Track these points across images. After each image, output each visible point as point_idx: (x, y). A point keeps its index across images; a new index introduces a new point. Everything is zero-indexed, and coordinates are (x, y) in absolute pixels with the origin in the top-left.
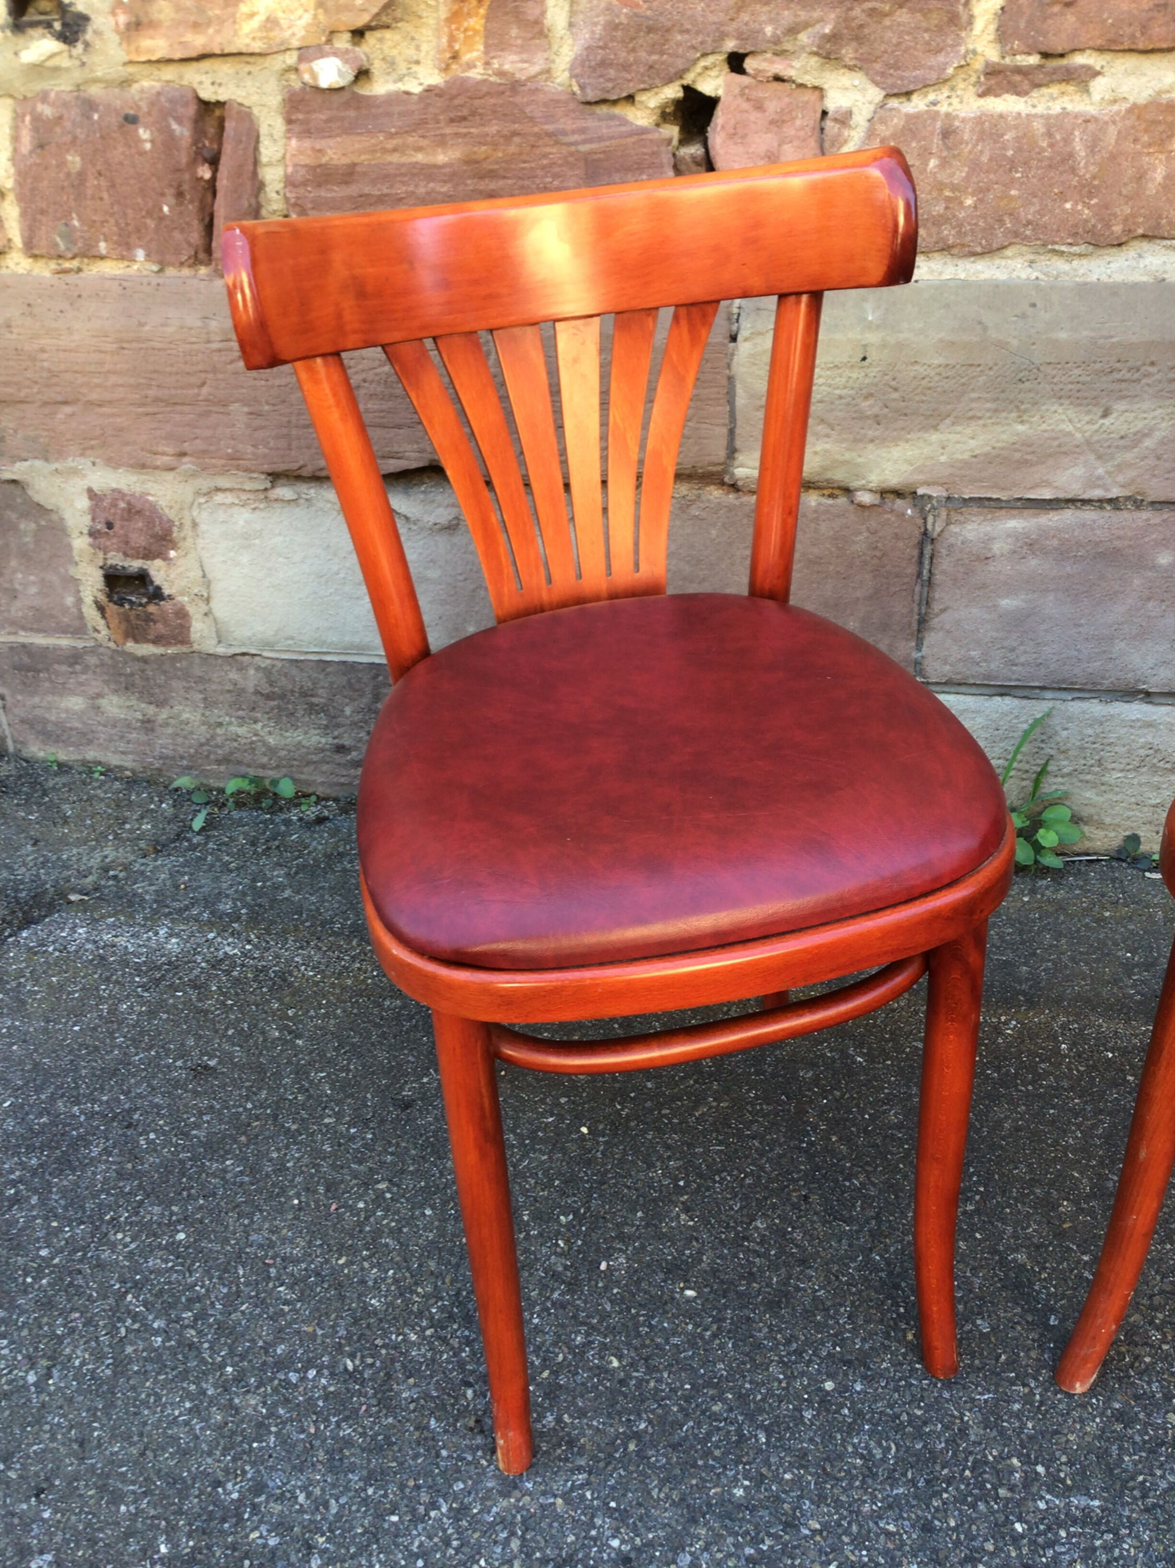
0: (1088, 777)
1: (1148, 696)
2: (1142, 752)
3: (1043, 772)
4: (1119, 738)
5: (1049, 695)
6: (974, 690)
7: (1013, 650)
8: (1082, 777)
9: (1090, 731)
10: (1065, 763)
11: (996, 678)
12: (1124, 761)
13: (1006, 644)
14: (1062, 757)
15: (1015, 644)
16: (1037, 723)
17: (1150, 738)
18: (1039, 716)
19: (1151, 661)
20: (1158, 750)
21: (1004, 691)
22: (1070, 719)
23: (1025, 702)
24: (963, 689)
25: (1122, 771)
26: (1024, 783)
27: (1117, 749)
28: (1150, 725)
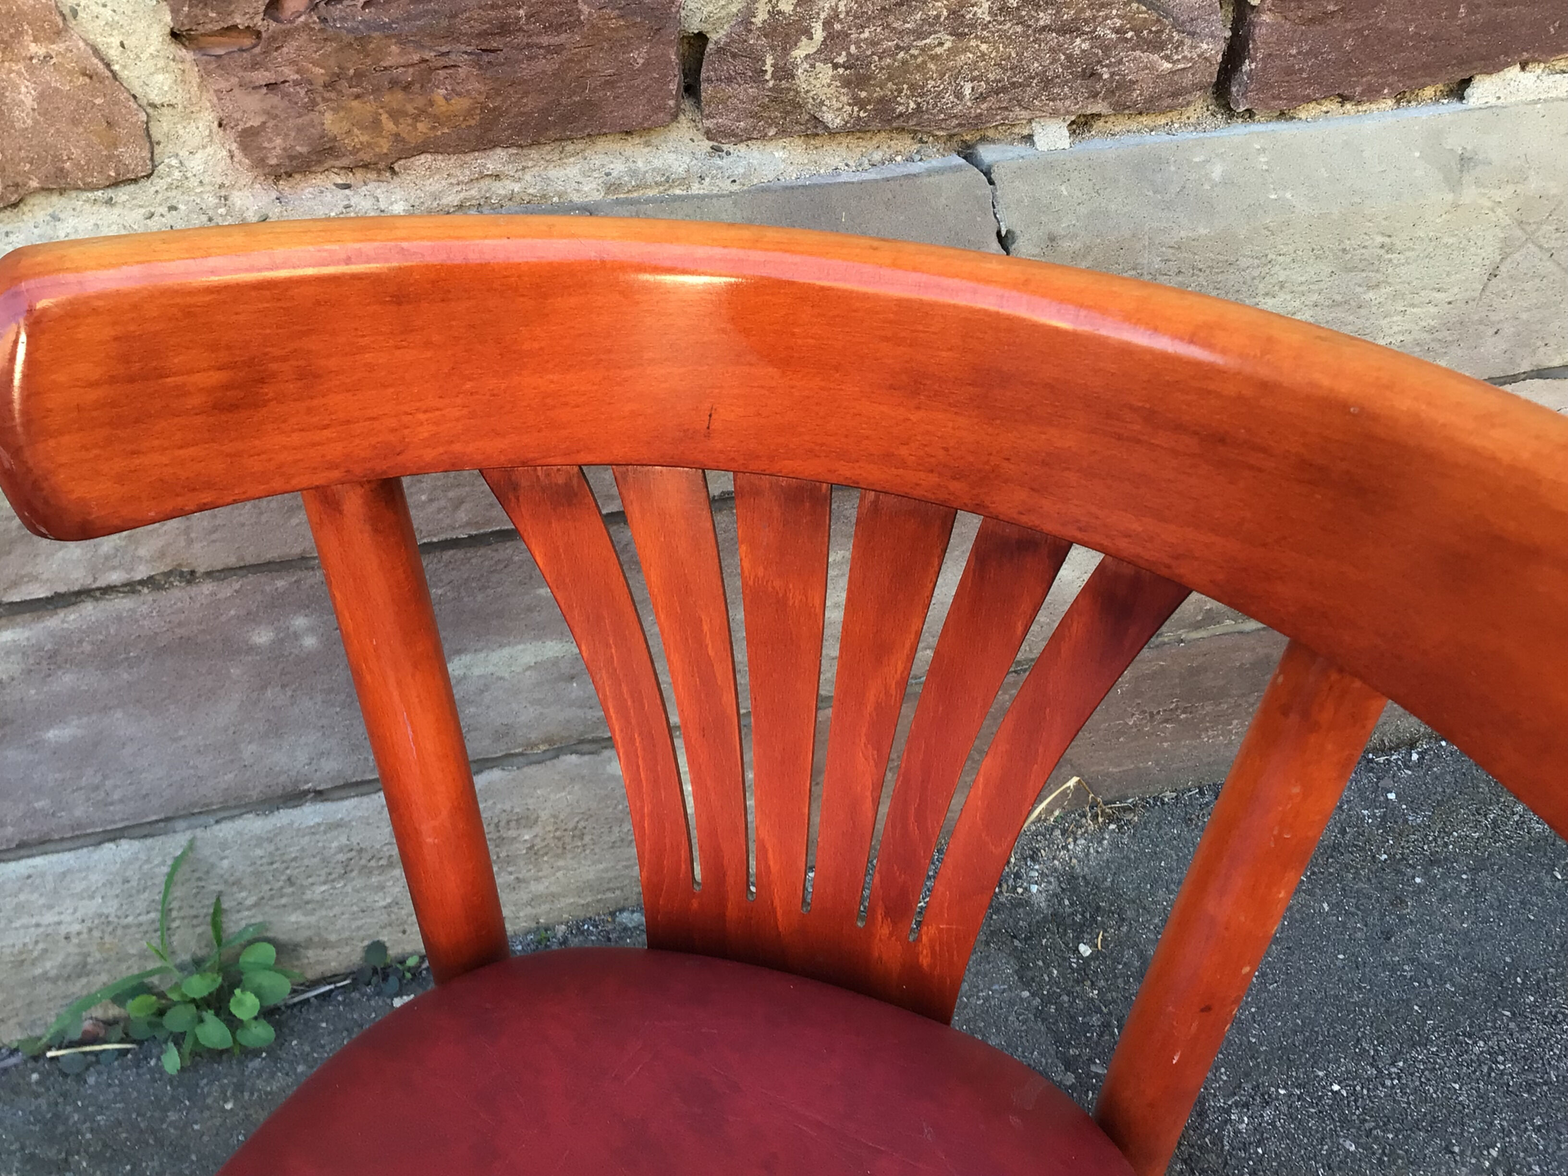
0: (284, 901)
1: (320, 795)
2: (341, 857)
3: (218, 912)
4: (303, 850)
5: (181, 824)
6: (66, 845)
7: (96, 788)
8: (275, 902)
9: (259, 852)
10: (244, 894)
11: (93, 824)
12: (323, 872)
13: (83, 782)
14: (235, 889)
15: (97, 780)
16: (178, 861)
17: (343, 840)
18: (178, 853)
19: (302, 757)
20: (361, 850)
21: (113, 836)
22: (224, 845)
23: (149, 842)
24: (50, 847)
25: (325, 883)
26: (199, 930)
27: (306, 862)
28: (338, 825)
